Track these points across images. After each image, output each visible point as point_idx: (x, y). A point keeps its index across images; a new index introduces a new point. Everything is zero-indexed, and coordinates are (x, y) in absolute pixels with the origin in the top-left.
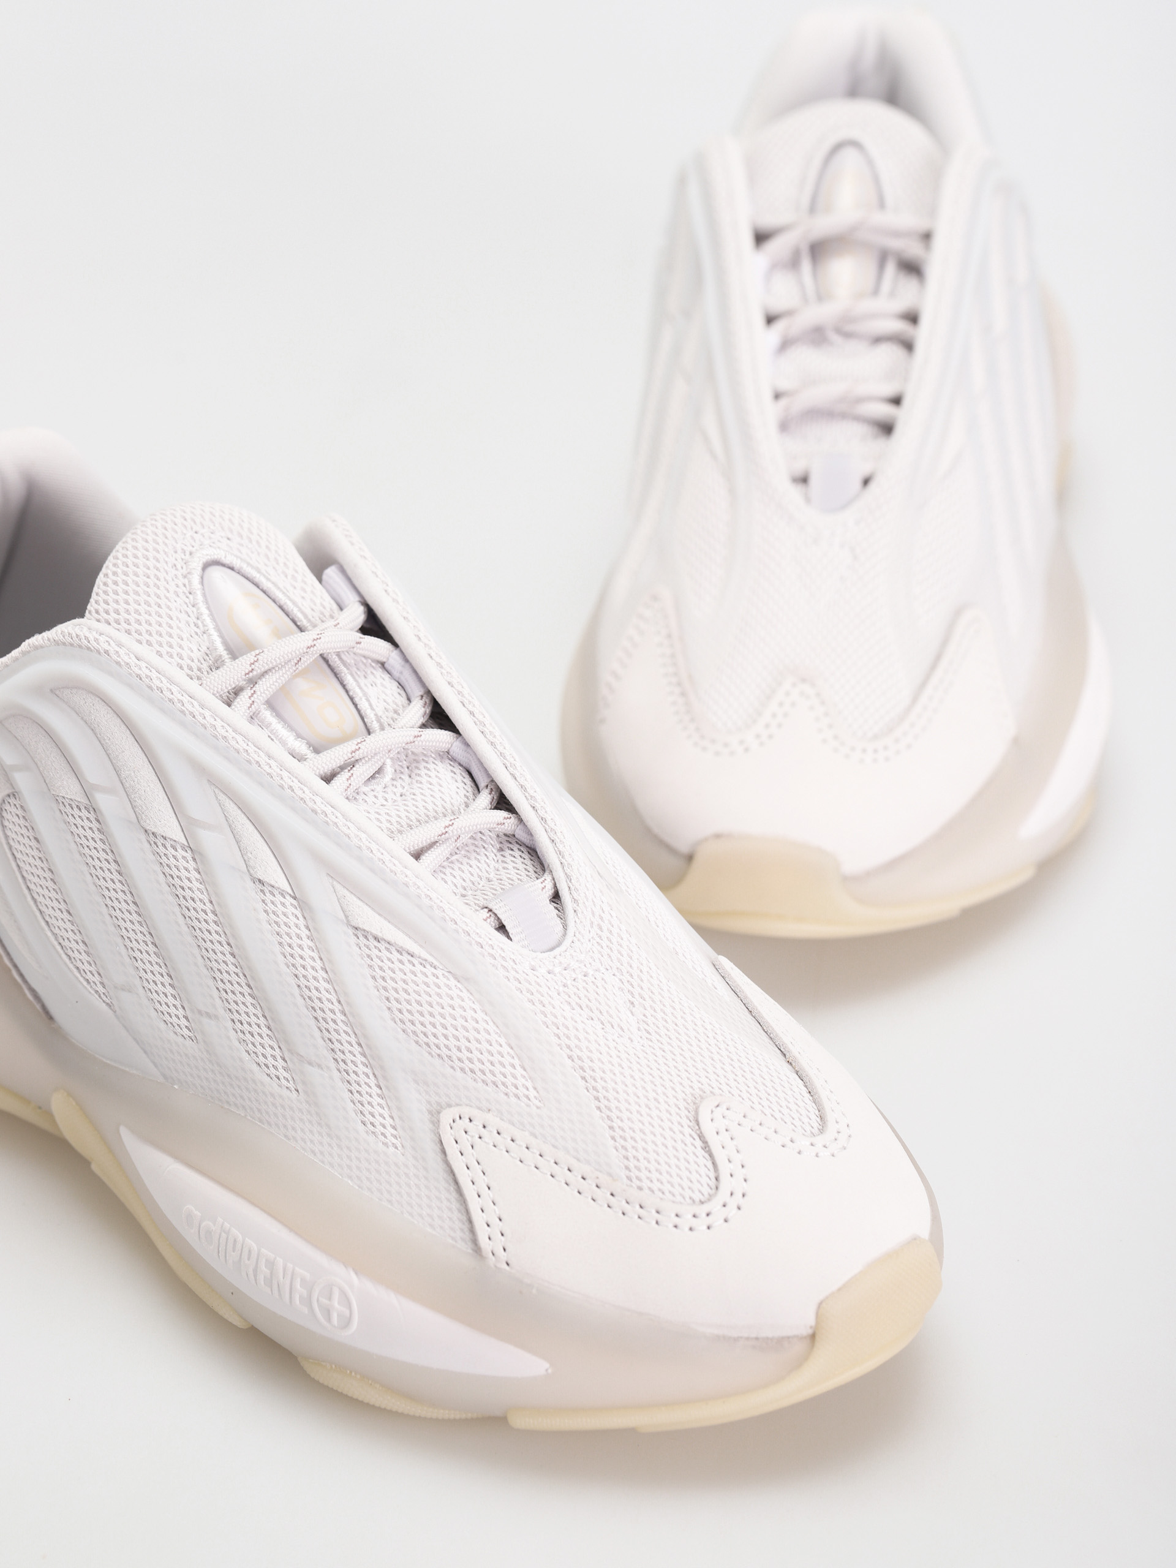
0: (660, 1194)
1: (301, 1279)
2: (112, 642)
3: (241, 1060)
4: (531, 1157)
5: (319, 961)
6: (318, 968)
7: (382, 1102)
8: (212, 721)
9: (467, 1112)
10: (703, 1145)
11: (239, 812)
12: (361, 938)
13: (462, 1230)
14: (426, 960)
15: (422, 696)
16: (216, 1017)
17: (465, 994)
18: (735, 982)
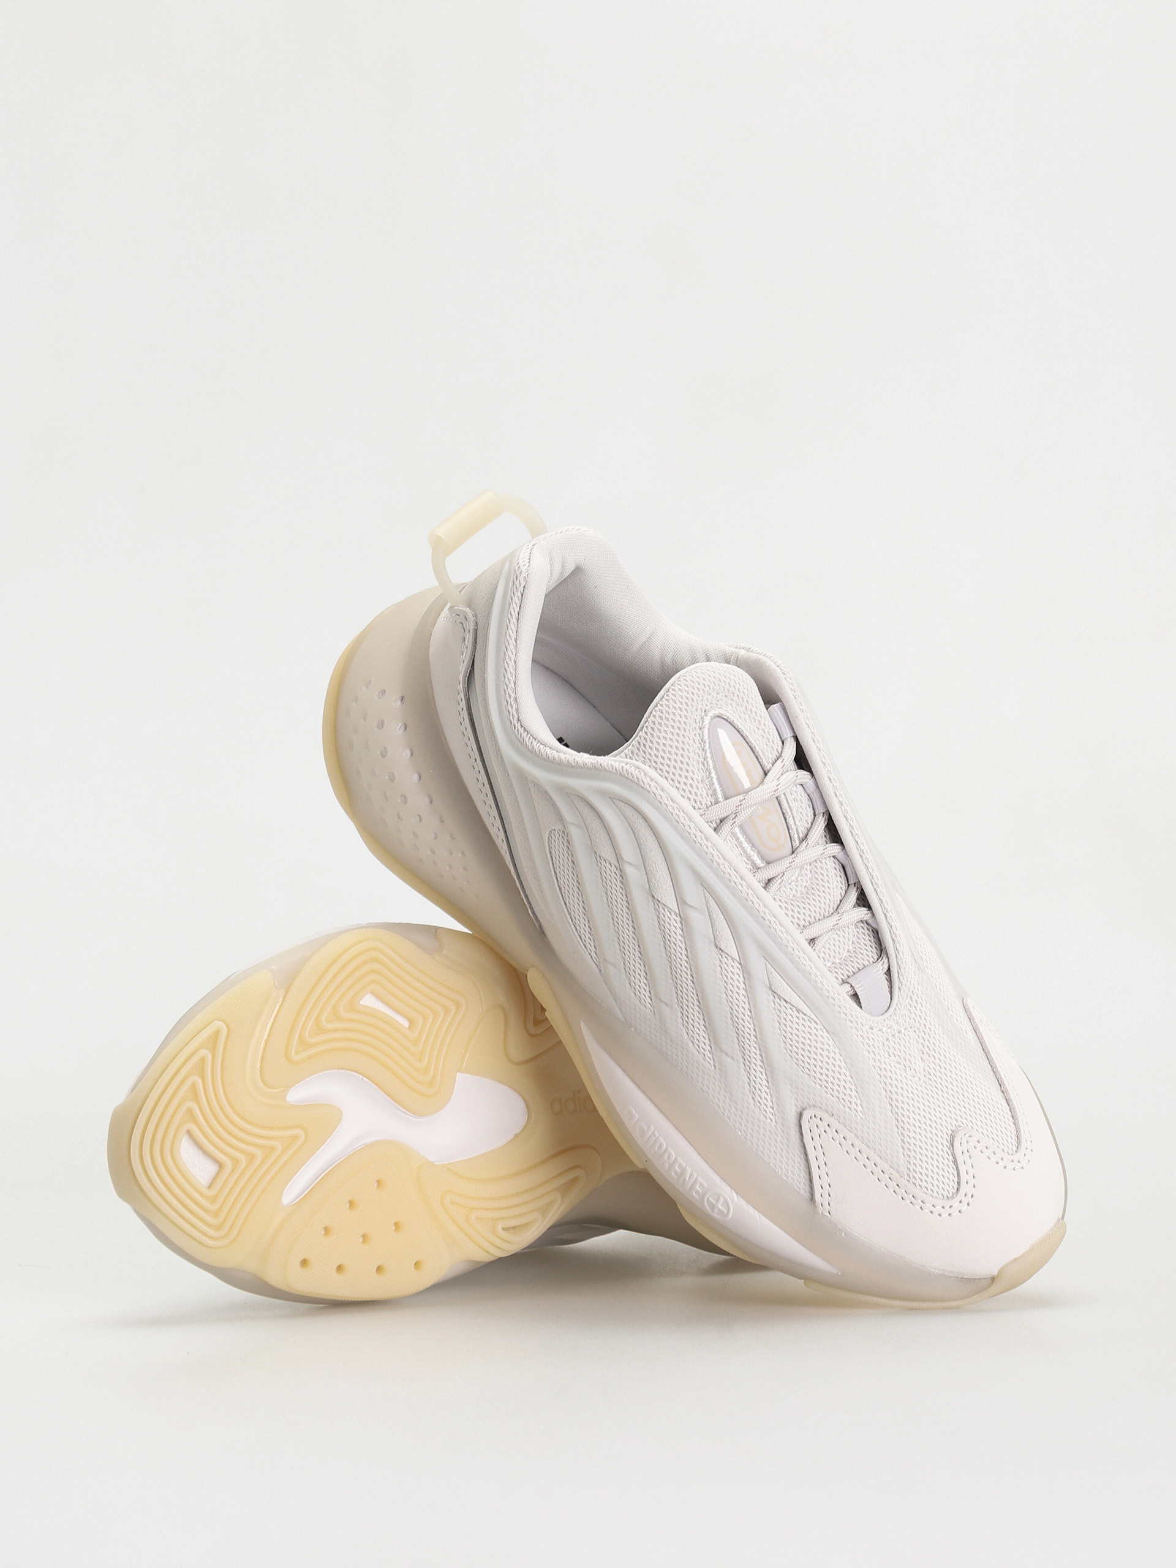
0: (926, 1190)
1: (700, 1184)
2: (658, 788)
3: (681, 1035)
4: (854, 1152)
5: (747, 1005)
6: (746, 1008)
7: (768, 1091)
8: (712, 851)
9: (819, 1114)
10: (953, 1160)
11: (717, 906)
12: (777, 998)
13: (805, 1184)
14: (812, 1019)
15: (824, 813)
16: (671, 1007)
17: (831, 1042)
18: (977, 1025)
